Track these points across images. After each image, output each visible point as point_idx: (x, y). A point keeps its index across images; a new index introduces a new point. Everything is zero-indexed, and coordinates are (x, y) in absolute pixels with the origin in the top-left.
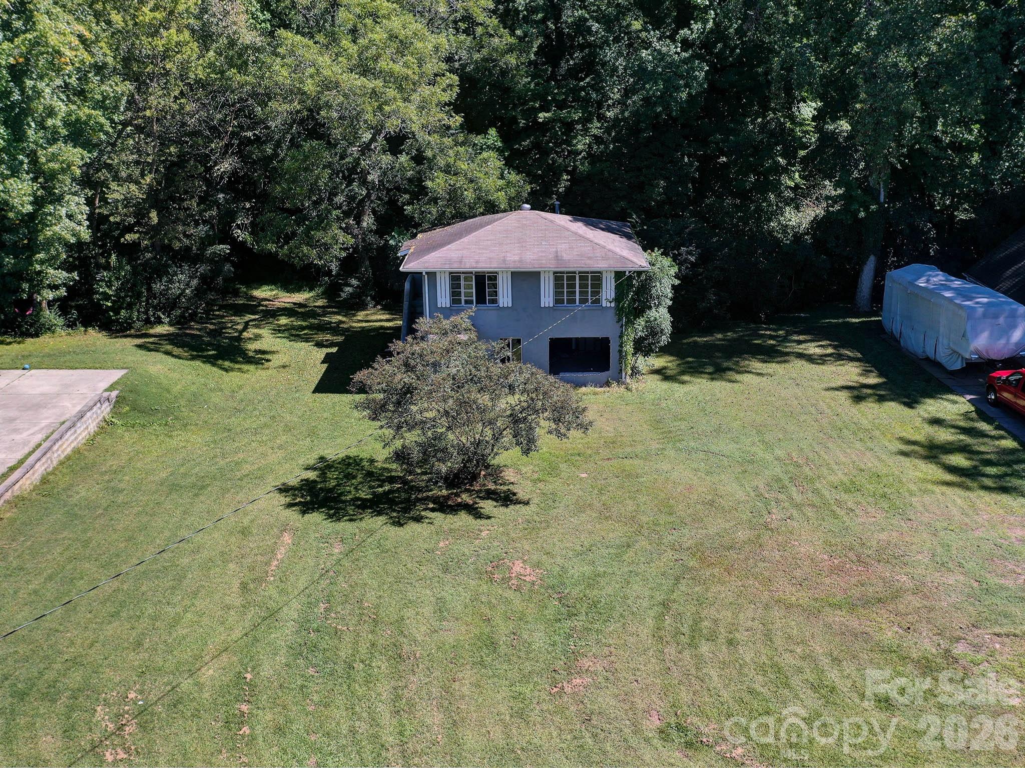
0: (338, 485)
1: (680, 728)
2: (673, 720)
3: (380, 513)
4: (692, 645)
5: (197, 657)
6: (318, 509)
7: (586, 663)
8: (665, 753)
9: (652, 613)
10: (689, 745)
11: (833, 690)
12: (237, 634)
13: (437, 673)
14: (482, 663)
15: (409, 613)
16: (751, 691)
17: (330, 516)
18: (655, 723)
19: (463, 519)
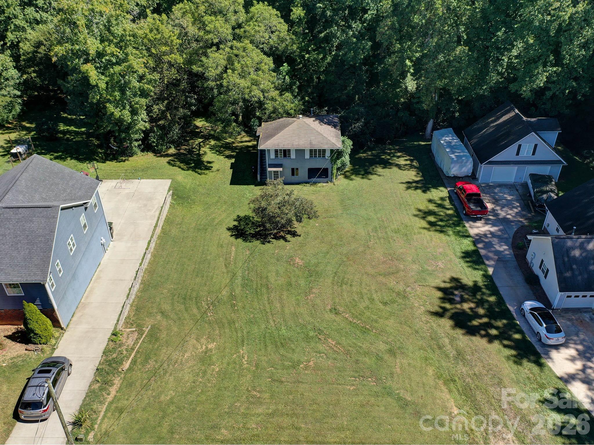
0: (244, 228)
1: (335, 309)
2: (333, 307)
3: (258, 239)
4: (341, 286)
5: (220, 288)
6: (240, 237)
7: (314, 290)
8: (330, 315)
9: (332, 276)
10: (336, 313)
11: (373, 299)
12: (228, 281)
13: (278, 293)
14: (288, 290)
15: (269, 275)
16: (353, 300)
17: (244, 240)
18: (329, 307)
19: (282, 242)
